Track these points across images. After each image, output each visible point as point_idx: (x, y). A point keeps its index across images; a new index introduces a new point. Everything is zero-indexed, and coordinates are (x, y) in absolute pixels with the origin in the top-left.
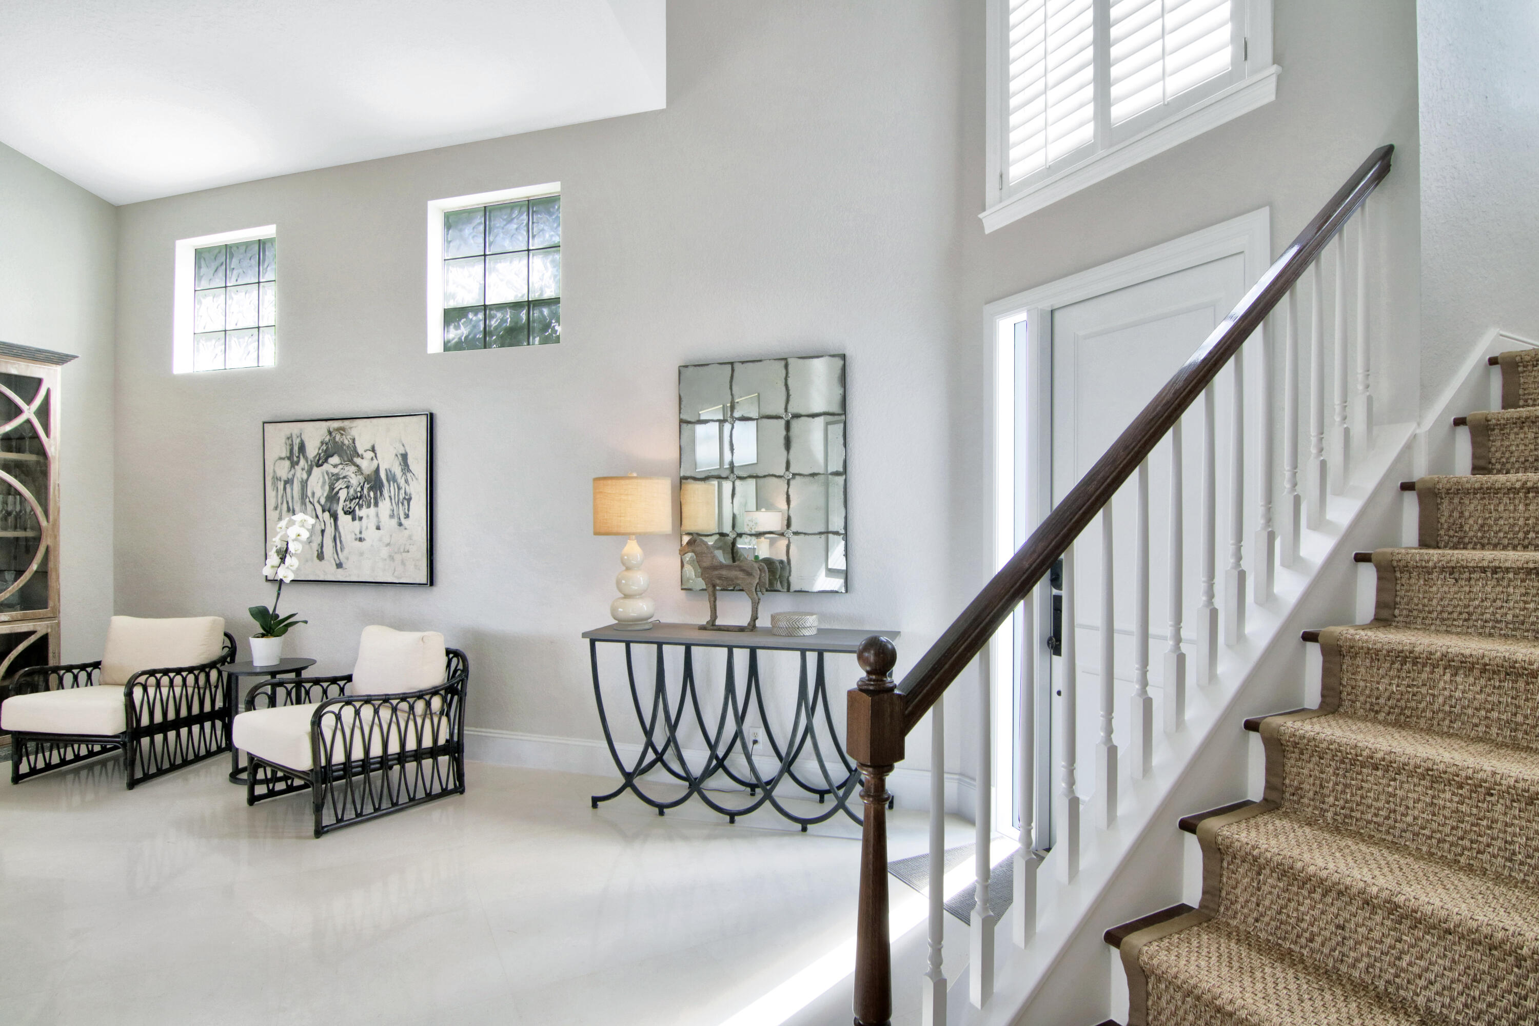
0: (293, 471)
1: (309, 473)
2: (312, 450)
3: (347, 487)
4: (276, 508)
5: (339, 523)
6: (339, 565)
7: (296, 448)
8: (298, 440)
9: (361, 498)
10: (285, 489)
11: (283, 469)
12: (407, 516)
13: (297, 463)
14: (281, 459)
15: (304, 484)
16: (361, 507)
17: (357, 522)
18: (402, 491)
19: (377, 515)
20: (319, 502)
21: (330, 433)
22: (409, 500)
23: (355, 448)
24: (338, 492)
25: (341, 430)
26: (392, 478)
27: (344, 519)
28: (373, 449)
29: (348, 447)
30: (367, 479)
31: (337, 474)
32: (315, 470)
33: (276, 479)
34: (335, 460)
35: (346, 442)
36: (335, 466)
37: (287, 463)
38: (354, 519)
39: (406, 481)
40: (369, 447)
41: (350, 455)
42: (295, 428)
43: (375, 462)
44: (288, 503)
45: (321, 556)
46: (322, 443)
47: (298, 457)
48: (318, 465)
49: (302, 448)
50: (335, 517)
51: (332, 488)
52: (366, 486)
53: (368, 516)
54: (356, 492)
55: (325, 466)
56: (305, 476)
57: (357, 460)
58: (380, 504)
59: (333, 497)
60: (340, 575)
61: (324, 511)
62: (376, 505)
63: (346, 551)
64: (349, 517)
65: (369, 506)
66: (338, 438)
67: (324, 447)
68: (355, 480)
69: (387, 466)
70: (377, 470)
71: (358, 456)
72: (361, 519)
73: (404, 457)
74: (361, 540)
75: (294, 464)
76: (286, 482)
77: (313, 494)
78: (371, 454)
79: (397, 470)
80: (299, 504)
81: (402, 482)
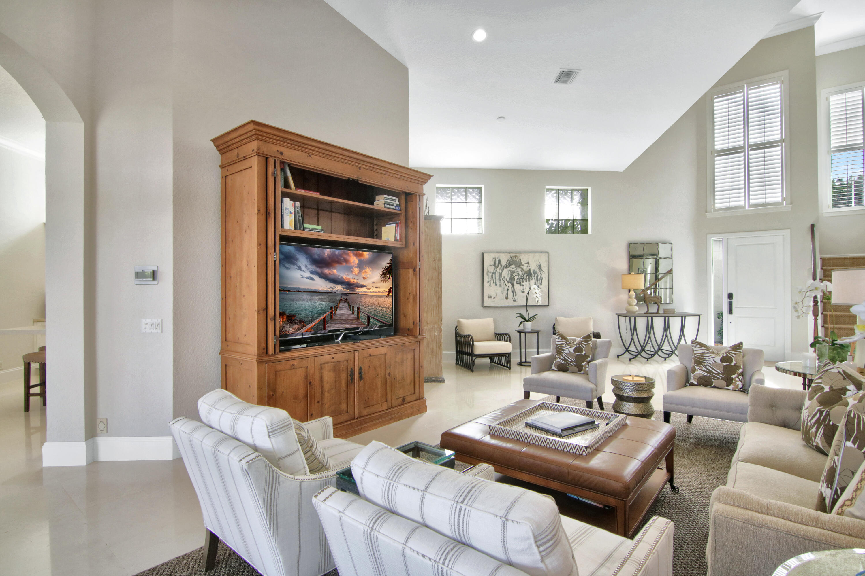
0: (496, 270)
1: (503, 270)
2: (504, 263)
3: (518, 275)
4: (488, 282)
5: (515, 287)
6: (515, 301)
7: (497, 262)
8: (498, 259)
9: (523, 278)
10: (492, 275)
11: (492, 269)
12: (541, 284)
13: (498, 267)
14: (490, 265)
15: (500, 274)
16: (523, 282)
17: (522, 287)
18: (539, 277)
19: (530, 284)
20: (506, 280)
21: (511, 257)
22: (542, 280)
23: (521, 262)
24: (514, 277)
25: (515, 256)
26: (535, 272)
27: (517, 286)
28: (528, 263)
29: (518, 262)
30: (526, 273)
31: (514, 271)
32: (505, 270)
33: (488, 272)
34: (513, 266)
35: (517, 261)
36: (513, 268)
37: (493, 267)
38: (520, 285)
39: (541, 274)
40: (526, 262)
41: (519, 265)
42: (497, 255)
43: (529, 267)
44: (493, 280)
45: (507, 298)
46: (508, 261)
47: (498, 265)
48: (506, 268)
49: (500, 262)
50: (513, 285)
51: (512, 275)
52: (525, 275)
53: (526, 285)
54: (521, 276)
55: (509, 268)
56: (501, 271)
57: (522, 267)
58: (531, 281)
59: (512, 278)
60: (515, 304)
61: (508, 283)
62: (529, 281)
63: (517, 296)
64: (519, 285)
65: (526, 281)
66: (514, 259)
67: (509, 262)
68: (521, 273)
69: (533, 269)
70: (530, 270)
71: (522, 265)
72: (523, 285)
73: (540, 266)
74: (523, 292)
75: (496, 267)
76: (493, 273)
77: (504, 277)
78: (527, 265)
79: (537, 271)
80: (498, 281)
81: (539, 274)
